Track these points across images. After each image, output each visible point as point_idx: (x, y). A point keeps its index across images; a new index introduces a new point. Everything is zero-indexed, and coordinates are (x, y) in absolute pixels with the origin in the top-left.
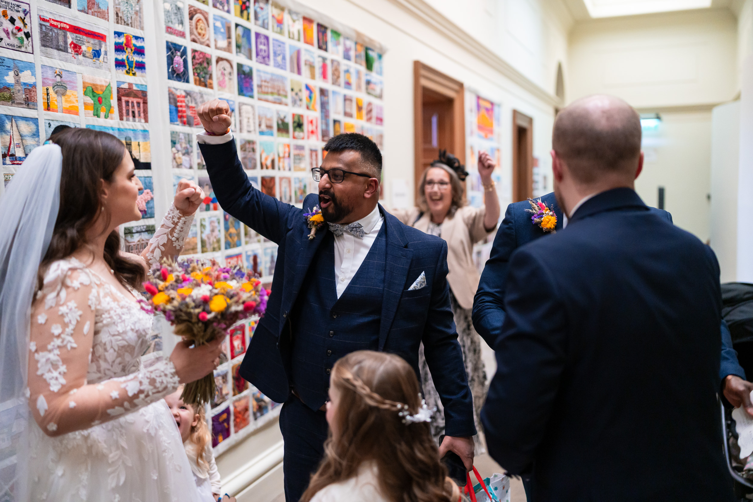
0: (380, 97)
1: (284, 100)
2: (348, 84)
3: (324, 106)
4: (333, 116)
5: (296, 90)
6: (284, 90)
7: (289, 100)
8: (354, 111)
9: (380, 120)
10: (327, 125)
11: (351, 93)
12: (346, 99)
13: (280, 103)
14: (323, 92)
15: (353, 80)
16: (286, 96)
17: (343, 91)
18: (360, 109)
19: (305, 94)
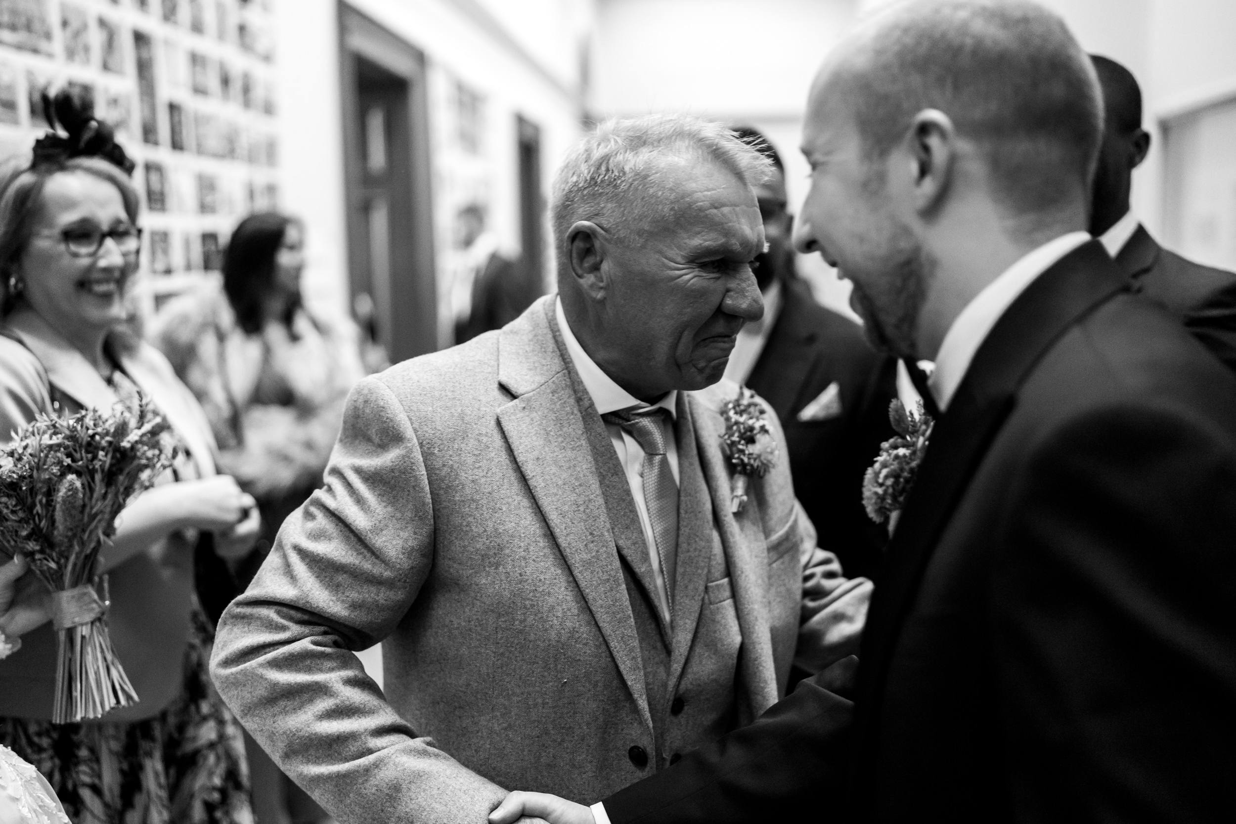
0: (267, 58)
1: (43, 45)
2: (197, 28)
3: (144, 68)
4: (166, 92)
5: (75, 24)
6: (43, 21)
7: (58, 45)
8: (213, 82)
9: (269, 109)
10: (153, 108)
11: (206, 45)
12: (196, 60)
13: (35, 51)
14: (140, 39)
15: (209, 18)
16: (48, 36)
17: (189, 41)
18: (225, 81)
19: (95, 38)
